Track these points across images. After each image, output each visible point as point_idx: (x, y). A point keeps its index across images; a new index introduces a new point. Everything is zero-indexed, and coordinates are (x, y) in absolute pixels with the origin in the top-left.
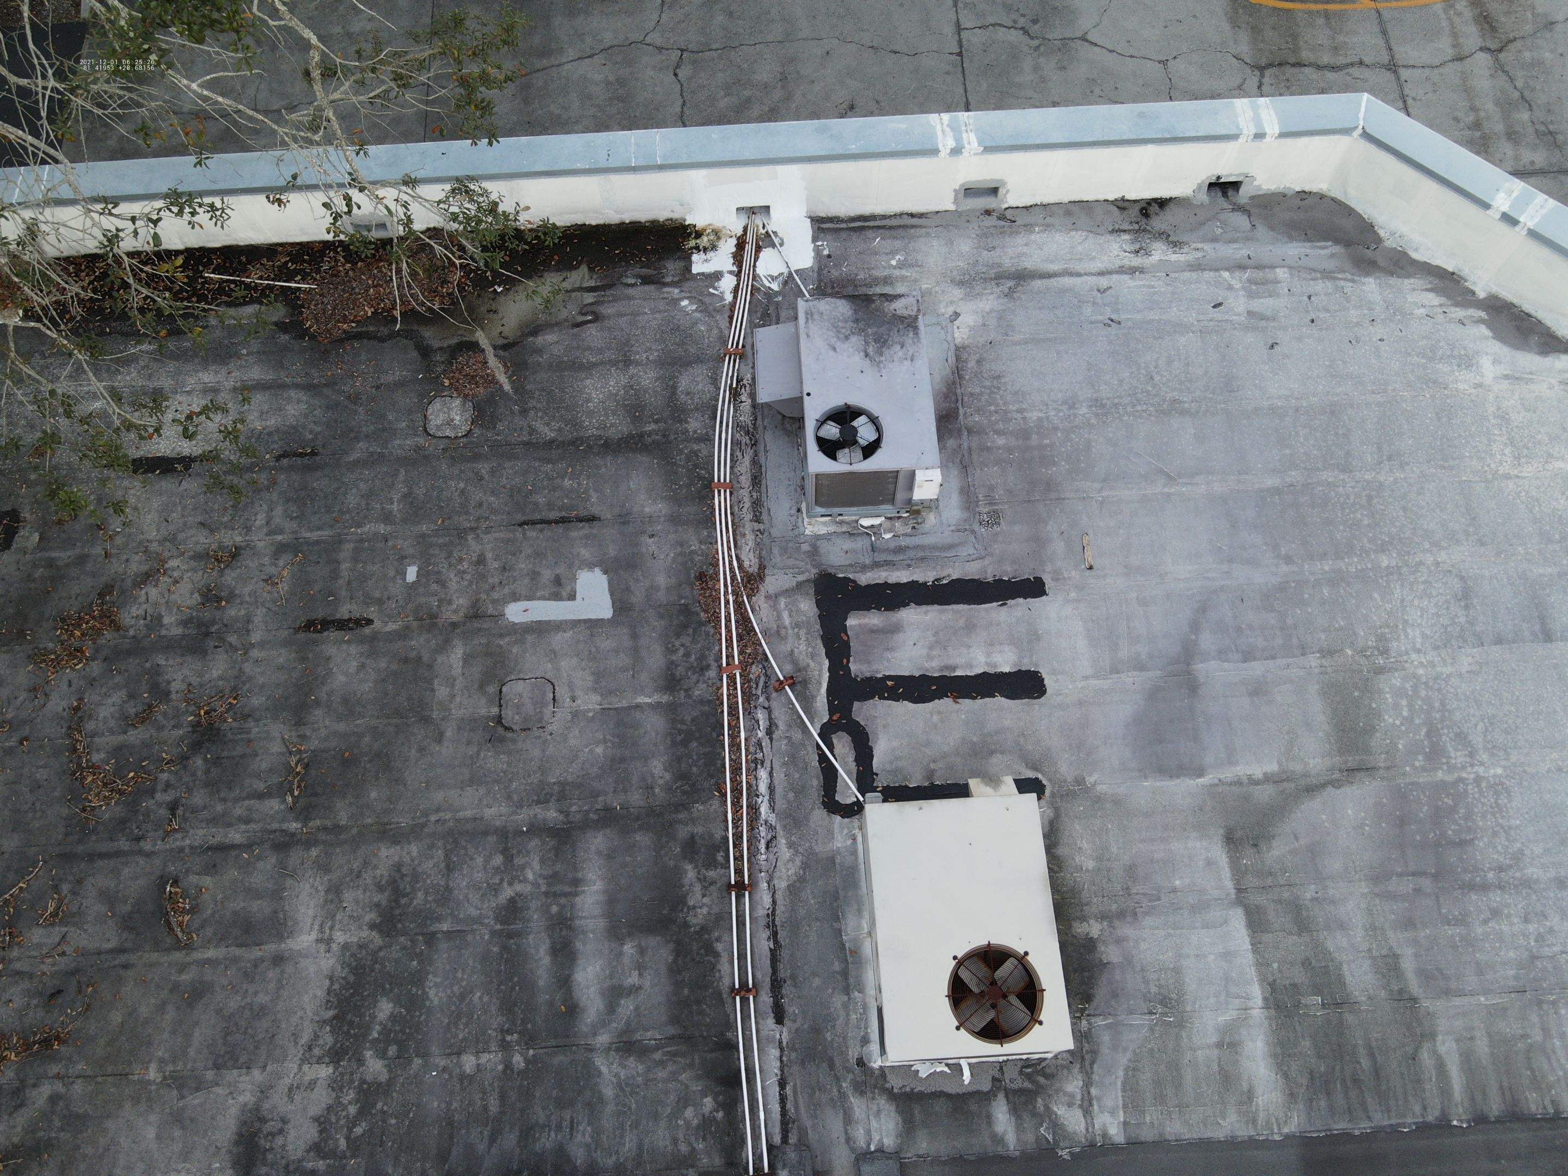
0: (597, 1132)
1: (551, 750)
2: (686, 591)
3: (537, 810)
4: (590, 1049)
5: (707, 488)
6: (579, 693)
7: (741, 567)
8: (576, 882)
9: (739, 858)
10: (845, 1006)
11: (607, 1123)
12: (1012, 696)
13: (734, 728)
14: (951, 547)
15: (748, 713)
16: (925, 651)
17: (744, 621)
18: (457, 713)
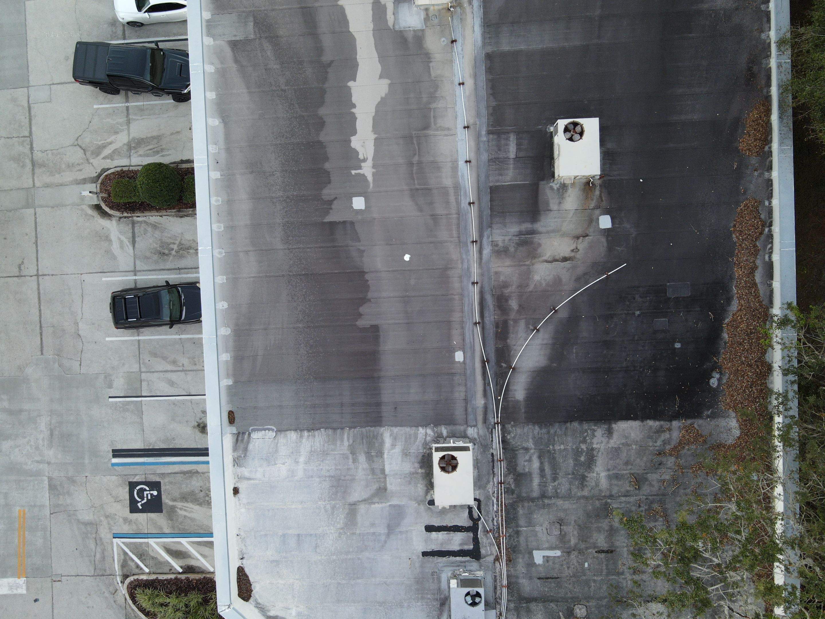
0: (533, 432)
1: (547, 517)
2: (514, 557)
3: (550, 502)
4: (535, 449)
5: (508, 586)
6: (541, 531)
7: (500, 563)
8: (540, 485)
9: (501, 489)
10: (478, 456)
11: (531, 434)
12: (433, 526)
13: (502, 521)
14: (445, 566)
15: (498, 524)
16: (454, 538)
17: (499, 548)
18: (571, 527)
